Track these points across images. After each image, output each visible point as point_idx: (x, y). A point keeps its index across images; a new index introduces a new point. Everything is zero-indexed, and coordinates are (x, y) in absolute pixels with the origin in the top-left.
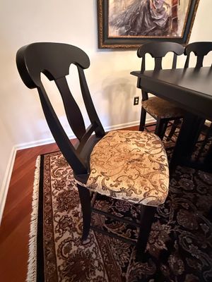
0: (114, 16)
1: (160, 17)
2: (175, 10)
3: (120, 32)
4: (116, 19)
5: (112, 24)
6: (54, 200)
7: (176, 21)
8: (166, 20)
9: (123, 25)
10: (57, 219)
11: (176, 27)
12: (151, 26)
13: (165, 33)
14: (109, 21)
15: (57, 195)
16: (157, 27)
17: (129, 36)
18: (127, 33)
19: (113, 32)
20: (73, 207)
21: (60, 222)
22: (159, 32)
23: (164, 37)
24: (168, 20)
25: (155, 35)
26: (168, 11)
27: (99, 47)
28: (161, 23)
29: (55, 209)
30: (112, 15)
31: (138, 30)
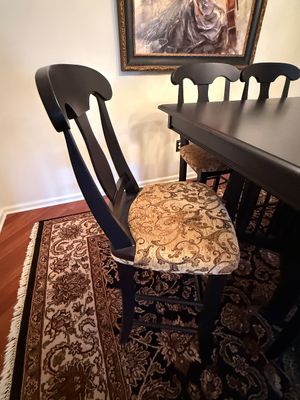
0: (143, 25)
1: (210, 26)
2: (231, 17)
3: (152, 48)
4: (146, 30)
5: (140, 37)
6: (50, 287)
7: (233, 32)
8: (219, 31)
9: (155, 38)
10: (50, 315)
11: (233, 40)
12: (198, 40)
13: (219, 50)
14: (136, 32)
15: (54, 279)
16: (207, 41)
17: (165, 54)
18: (162, 50)
19: (142, 48)
20: (75, 298)
21: (53, 320)
22: (210, 47)
23: (217, 55)
24: (222, 30)
25: (202, 52)
26: (222, 19)
27: (123, 69)
28: (212, 36)
29: (49, 300)
30: (139, 24)
31: (178, 45)
